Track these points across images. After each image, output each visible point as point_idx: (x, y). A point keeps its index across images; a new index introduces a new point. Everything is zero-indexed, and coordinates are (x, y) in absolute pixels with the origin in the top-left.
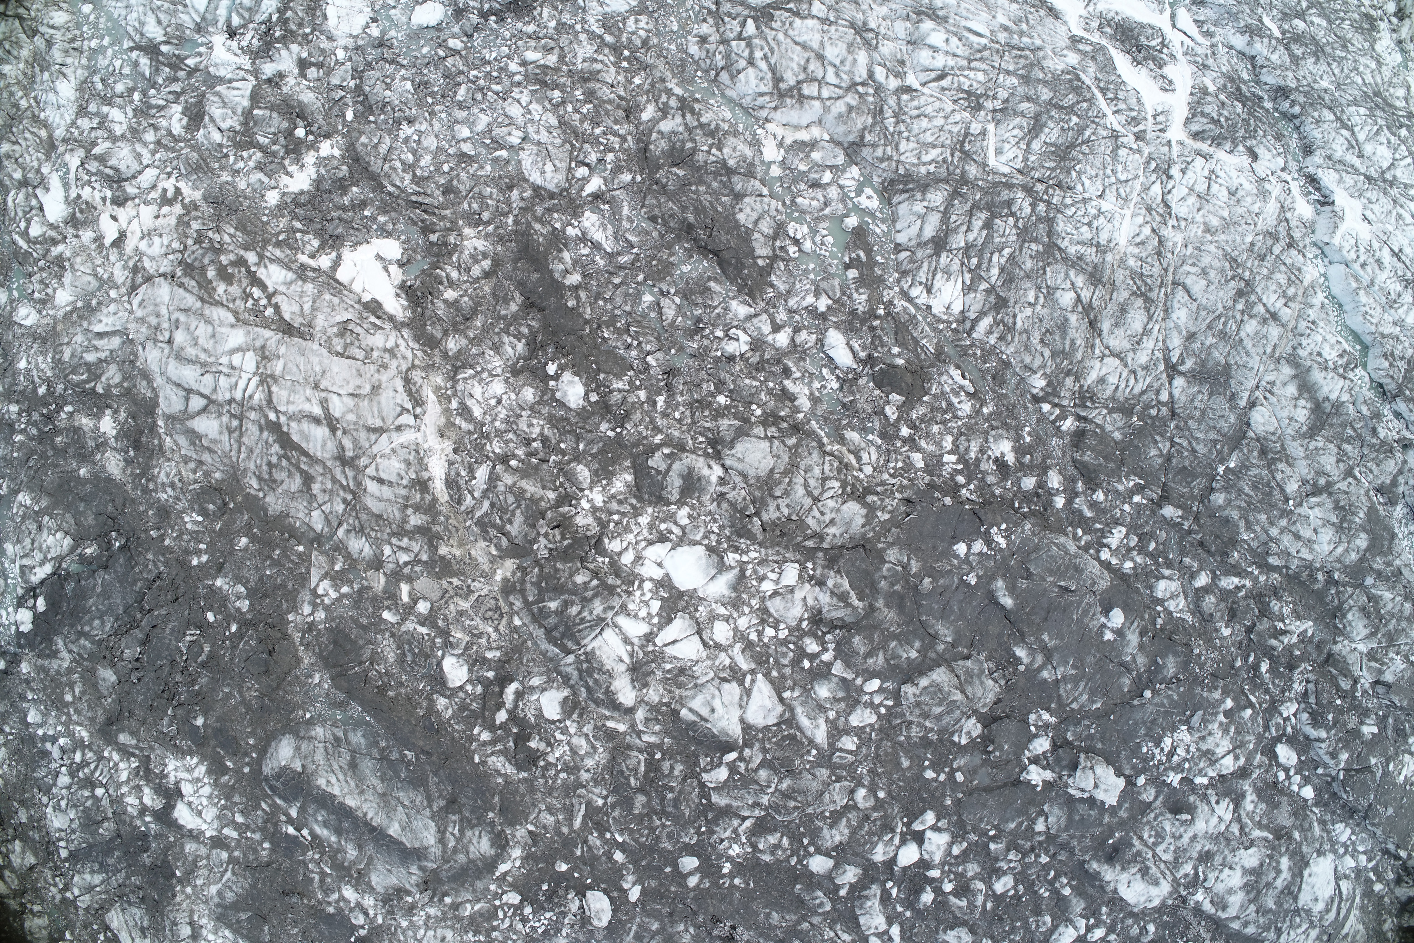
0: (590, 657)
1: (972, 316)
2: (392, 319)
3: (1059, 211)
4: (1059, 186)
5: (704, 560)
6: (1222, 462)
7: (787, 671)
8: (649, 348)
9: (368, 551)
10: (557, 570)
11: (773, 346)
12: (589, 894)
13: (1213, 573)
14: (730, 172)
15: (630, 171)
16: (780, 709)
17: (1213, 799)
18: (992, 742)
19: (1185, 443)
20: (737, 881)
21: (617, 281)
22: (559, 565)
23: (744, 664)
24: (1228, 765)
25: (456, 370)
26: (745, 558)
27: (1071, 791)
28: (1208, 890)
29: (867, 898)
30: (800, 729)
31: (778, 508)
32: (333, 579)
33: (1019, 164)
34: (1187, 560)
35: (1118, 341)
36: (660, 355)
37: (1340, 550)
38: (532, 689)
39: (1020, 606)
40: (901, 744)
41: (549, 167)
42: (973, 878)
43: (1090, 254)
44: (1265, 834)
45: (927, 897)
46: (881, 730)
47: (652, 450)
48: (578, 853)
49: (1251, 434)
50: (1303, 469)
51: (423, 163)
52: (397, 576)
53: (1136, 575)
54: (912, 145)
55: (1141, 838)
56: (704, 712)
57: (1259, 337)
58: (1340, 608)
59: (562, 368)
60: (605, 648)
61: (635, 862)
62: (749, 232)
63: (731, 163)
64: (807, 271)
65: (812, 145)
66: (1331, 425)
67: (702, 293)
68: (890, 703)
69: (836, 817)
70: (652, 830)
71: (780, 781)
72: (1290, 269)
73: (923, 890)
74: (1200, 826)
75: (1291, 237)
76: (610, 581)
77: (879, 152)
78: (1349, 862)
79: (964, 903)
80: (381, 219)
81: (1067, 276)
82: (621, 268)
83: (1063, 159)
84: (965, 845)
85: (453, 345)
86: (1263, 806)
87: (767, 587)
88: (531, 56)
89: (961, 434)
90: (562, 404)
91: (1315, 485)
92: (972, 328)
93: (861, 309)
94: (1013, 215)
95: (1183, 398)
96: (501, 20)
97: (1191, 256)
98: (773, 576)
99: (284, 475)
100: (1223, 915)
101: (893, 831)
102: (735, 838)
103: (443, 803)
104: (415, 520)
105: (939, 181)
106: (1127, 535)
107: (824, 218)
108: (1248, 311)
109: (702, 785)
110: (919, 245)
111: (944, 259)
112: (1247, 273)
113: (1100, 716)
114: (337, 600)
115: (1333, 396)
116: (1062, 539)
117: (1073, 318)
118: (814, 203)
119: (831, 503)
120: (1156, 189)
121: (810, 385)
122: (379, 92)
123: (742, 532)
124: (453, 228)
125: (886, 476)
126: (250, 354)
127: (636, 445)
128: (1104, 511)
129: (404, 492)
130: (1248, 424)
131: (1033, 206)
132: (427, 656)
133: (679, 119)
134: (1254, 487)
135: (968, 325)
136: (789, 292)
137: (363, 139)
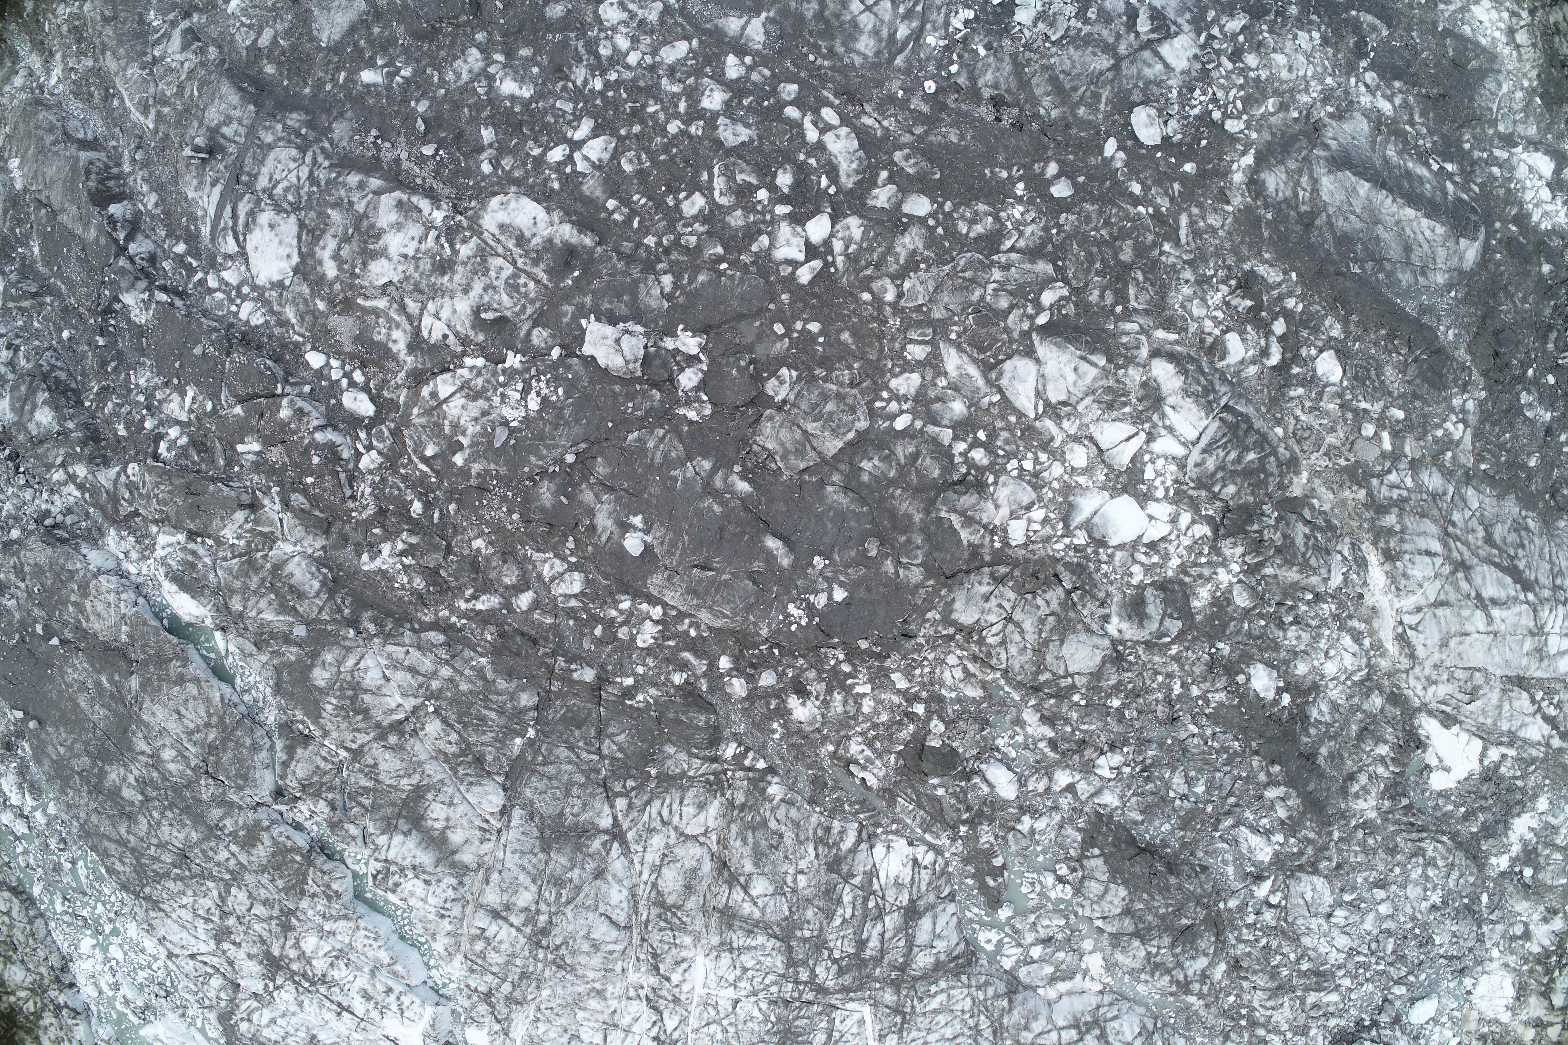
0: (1208, 408)
1: (864, 846)
2: (1430, 713)
3: (783, 976)
4: (787, 1003)
5: (1111, 531)
6: (531, 743)
7: (999, 424)
8: (1196, 741)
9: (1425, 477)
10: (1253, 493)
11: (1072, 768)
12: (1158, 141)
13: (511, 610)
14: (1136, 934)
15: (1229, 910)
16: (1004, 382)
17: (452, 340)
18: (752, 376)
19: (584, 755)
20: (1004, 174)
21: (1232, 800)
22: (1251, 499)
23: (1049, 424)
24: (444, 385)
25: (1368, 677)
26: (1067, 540)
27: (639, 329)
28: (429, 226)
29: (857, 172)
30: (975, 361)
31: (1048, 603)
32: (1451, 441)
33: (838, 1015)
34: (549, 620)
35: (690, 853)
36: (1183, 735)
37: (350, 663)
38: (1253, 362)
39: (756, 539)
40: (856, 358)
41: (1308, 896)
42: (732, 209)
43: (738, 939)
44: (368, 304)
45: (784, 180)
46: (882, 372)
47: (1179, 638)
48: (1177, 186)
49: (500, 779)
50: (421, 749)
51: (1420, 870)
52: (1395, 456)
53: (611, 594)
54: (959, 1007)
55: (538, 282)
56: (1084, 367)
57: (513, 888)
58: (332, 593)
59: (1276, 702)
60: (1194, 419)
61: (1116, 183)
62: (1112, 879)
63: (1136, 943)
64: (1044, 852)
65: (1053, 980)
66: (393, 804)
67: (1149, 806)
68: (878, 404)
69: (912, 265)
70: (1107, 223)
71: (982, 298)
72: (485, 970)
73: (792, 188)
74: (463, 306)
75: (492, 1006)
76: (1203, 493)
77: (990, 991)
78: (231, 276)
79: (740, 178)
80: (1450, 807)
81: (763, 911)
82: (1228, 813)
83: (787, 1031)
84: (754, 248)
85: (1377, 701)
86: (377, 338)
87: (1038, 514)
88: (1334, 997)
89: (854, 718)
90: (1269, 665)
91: (402, 734)
92: (860, 833)
93: (985, 827)
94: (835, 961)
95: (597, 805)
96: (1359, 1023)
97: (616, 960)
98: (1036, 527)
99: (1510, 539)
100: (397, 194)
101: (847, 256)
102: (1019, 225)
103: (1318, 222)
104: (1390, 520)
105: (922, 978)
106: (633, 639)
107: (1033, 910)
108: (531, 916)
109: (1067, 282)
110: (933, 907)
111: (904, 899)
112: (541, 956)
113: (625, 424)
114: (1444, 421)
115: (398, 839)
116: (718, 623)
117: (749, 867)
118: (1046, 922)
119: (992, 618)
120: (670, 1023)
121: (1026, 737)
122: (1465, 928)
123: (1078, 569)
124: (1384, 815)
125: (931, 657)
126: (1553, 650)
127: (1195, 639)
128: (668, 661)
129: (1407, 546)
130: (505, 789)
131: (813, 975)
132: (1356, 378)
133: (1190, 972)
134: (483, 719)
135: (865, 835)
136: (1061, 827)
137: (1471, 879)
